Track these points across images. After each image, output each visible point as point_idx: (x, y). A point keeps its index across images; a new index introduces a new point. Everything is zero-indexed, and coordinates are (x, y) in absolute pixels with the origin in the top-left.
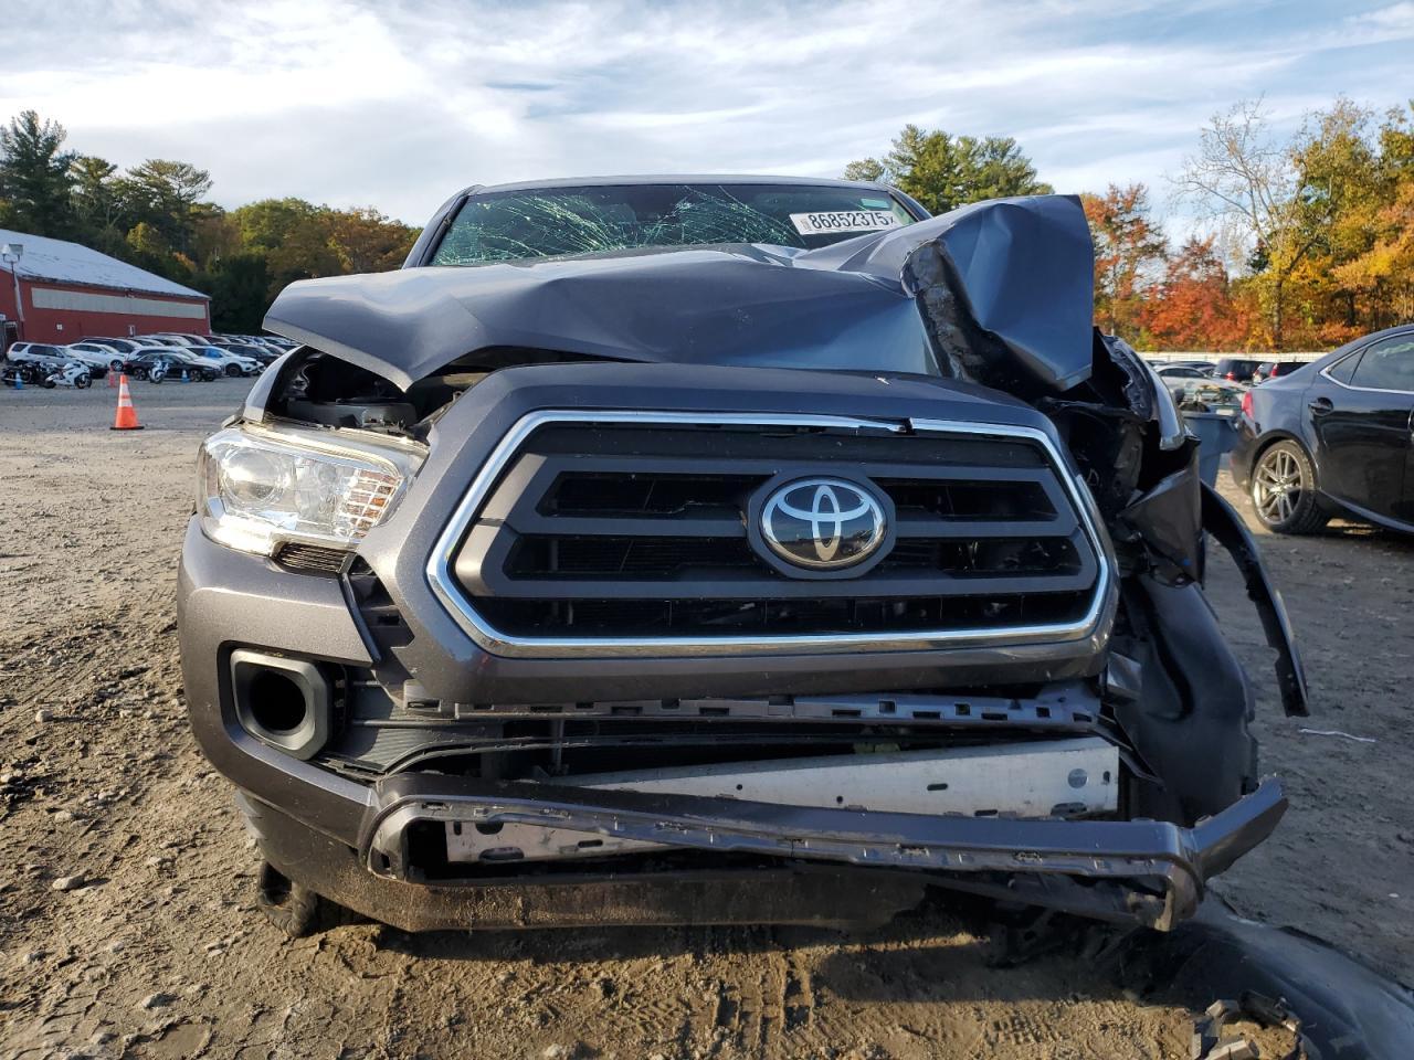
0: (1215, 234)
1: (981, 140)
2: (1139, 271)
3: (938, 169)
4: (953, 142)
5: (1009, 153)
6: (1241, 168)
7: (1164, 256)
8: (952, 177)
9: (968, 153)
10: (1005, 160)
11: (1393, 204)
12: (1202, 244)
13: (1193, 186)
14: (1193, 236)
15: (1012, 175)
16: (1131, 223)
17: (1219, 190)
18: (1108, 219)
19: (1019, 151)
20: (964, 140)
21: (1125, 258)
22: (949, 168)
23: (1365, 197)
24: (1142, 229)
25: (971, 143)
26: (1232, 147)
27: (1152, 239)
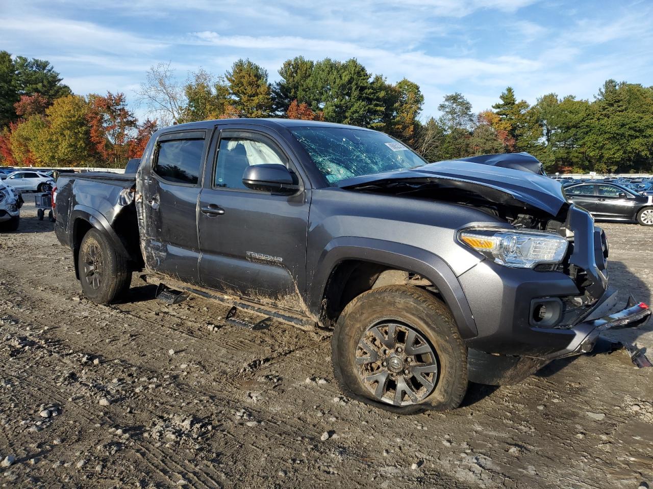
0: (157, 119)
1: (30, 59)
2: (126, 133)
3: (6, 71)
4: (13, 58)
5: (47, 68)
6: (165, 91)
7: (136, 126)
8: (15, 76)
9: (24, 65)
10: (45, 71)
11: (224, 113)
12: (152, 122)
13: (146, 97)
14: (148, 119)
15: (50, 79)
16: (120, 110)
17: (157, 100)
18: (109, 108)
19: (52, 68)
20: (20, 58)
21: (119, 126)
22: (13, 71)
23: (214, 110)
24: (125, 114)
25: (25, 60)
26: (161, 81)
27: (130, 119)
